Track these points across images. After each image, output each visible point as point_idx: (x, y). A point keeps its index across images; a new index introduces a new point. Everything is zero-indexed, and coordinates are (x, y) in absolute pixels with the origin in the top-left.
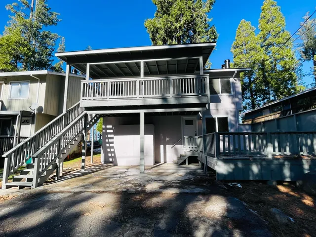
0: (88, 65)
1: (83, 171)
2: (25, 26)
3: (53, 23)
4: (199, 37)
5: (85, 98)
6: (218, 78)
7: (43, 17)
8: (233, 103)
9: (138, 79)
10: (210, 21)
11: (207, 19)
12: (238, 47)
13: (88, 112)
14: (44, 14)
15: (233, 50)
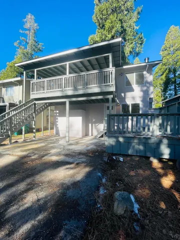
0: (36, 70)
1: (34, 139)
2: (24, 54)
3: (40, 50)
4: (128, 44)
5: (33, 93)
6: (133, 73)
7: (34, 47)
8: (142, 91)
9: (63, 77)
10: (138, 28)
11: (135, 27)
12: (166, 50)
13: (36, 102)
14: (34, 45)
15: (161, 53)
